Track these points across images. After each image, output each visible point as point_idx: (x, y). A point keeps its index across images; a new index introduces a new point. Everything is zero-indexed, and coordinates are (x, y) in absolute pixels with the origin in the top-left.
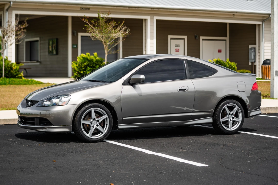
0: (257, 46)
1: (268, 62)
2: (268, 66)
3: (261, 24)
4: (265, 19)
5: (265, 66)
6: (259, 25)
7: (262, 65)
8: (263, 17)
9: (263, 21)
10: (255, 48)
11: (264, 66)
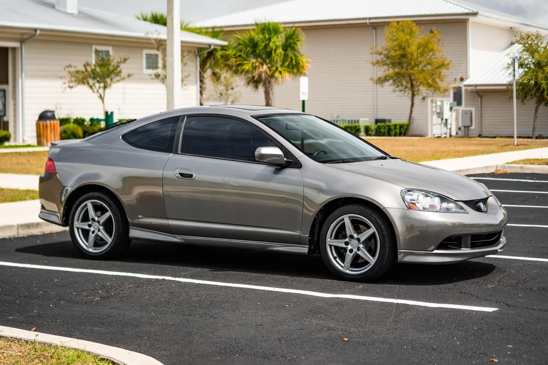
0: (9, 88)
1: (49, 114)
2: (51, 124)
3: (18, 48)
4: (26, 37)
5: (45, 123)
6: (14, 49)
7: (38, 121)
8: (23, 34)
9: (22, 41)
10: (4, 91)
11: (41, 123)
